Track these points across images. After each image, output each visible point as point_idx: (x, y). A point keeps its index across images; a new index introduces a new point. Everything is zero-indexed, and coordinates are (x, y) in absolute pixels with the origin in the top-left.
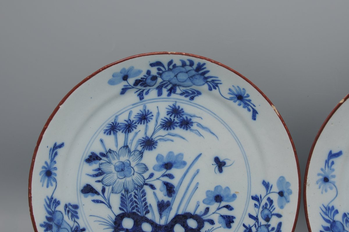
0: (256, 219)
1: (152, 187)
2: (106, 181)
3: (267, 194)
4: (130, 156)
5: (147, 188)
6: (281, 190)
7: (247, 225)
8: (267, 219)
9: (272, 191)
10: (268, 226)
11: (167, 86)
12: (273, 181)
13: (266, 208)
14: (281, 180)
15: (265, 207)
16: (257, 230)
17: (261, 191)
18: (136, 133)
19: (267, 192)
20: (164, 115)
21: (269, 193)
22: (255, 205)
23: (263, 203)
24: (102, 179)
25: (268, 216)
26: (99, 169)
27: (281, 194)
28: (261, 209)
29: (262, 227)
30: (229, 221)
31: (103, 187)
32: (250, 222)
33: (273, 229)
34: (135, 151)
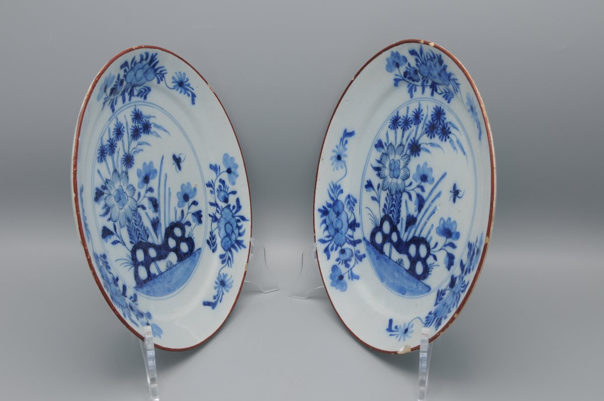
0: (216, 205)
1: (144, 208)
2: (114, 218)
3: (217, 177)
4: (120, 180)
5: (140, 210)
6: (228, 167)
7: (212, 214)
8: (226, 200)
9: (221, 171)
10: (228, 207)
11: (127, 90)
12: (219, 162)
13: (221, 190)
14: (226, 158)
15: (220, 190)
16: (221, 214)
17: (211, 176)
18: (118, 152)
19: (217, 174)
20: (131, 124)
21: (220, 174)
22: (211, 191)
23: (216, 187)
24: (111, 216)
25: (225, 197)
26: (106, 205)
27: (229, 171)
28: (216, 193)
29: (225, 210)
30: (198, 215)
31: (114, 224)
32: (212, 210)
33: (234, 207)
34: (122, 173)
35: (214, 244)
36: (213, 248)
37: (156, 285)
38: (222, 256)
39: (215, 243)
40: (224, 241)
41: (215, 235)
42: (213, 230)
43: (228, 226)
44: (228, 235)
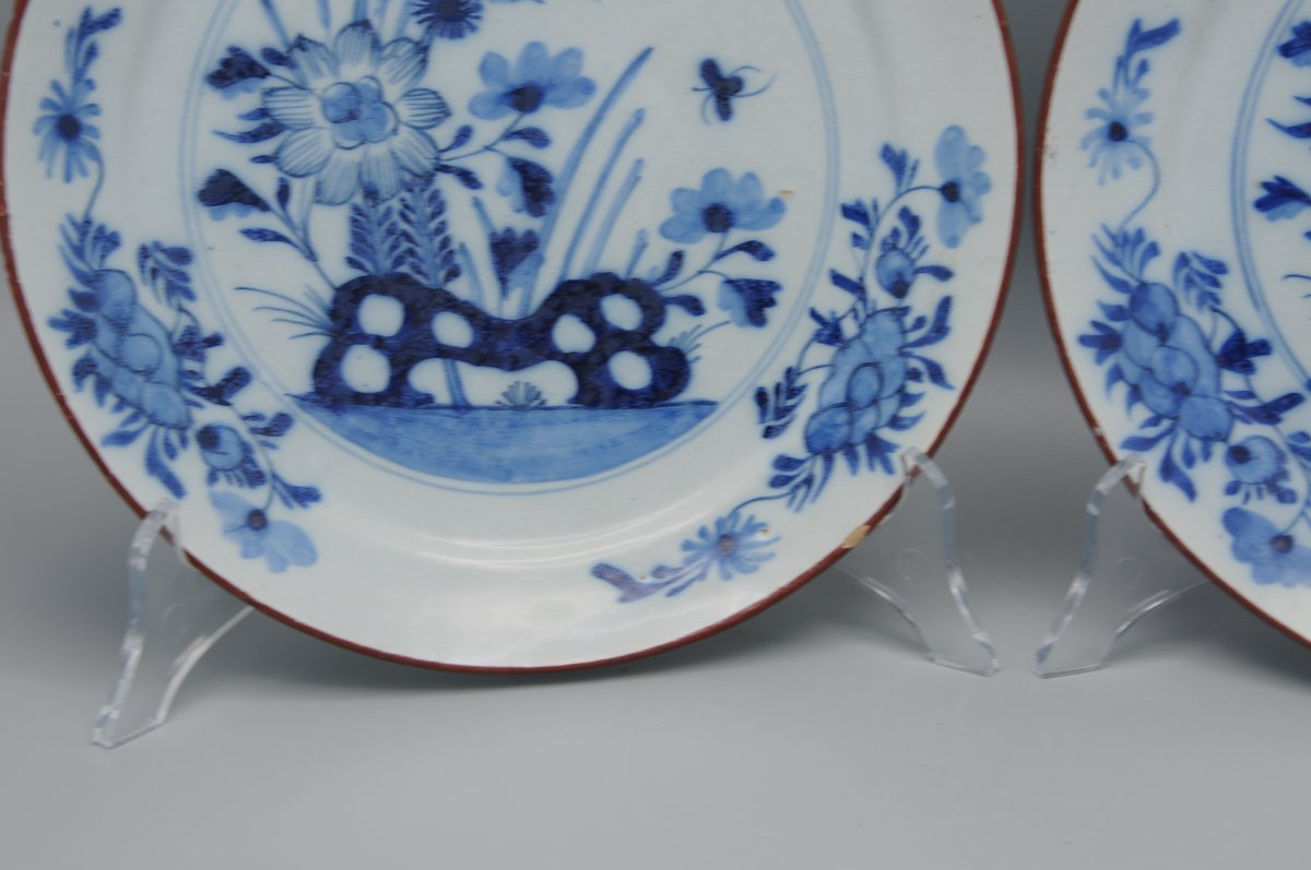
0: (856, 288)
1: (468, 179)
2: (292, 158)
3: (899, 196)
4: (380, 60)
5: (447, 185)
6: (950, 177)
7: (824, 312)
8: (899, 288)
9: (917, 182)
10: (899, 313)
13: (894, 247)
14: (953, 141)
15: (890, 245)
16: (862, 326)
17: (874, 185)
19: (899, 186)
21: (908, 190)
22: (857, 240)
23: (883, 230)
24: (276, 153)
25: (899, 274)
26: (263, 113)
27: (950, 192)
28: (875, 252)
29: (879, 317)
30: (757, 300)
31: (282, 180)
32: (836, 302)
33: (920, 322)
34: (396, 41)
35: (783, 412)
36: (772, 423)
37: (416, 430)
38: (784, 463)
39: (789, 410)
40: (824, 418)
41: (804, 387)
42: (805, 366)
43: (868, 376)
44: (848, 404)
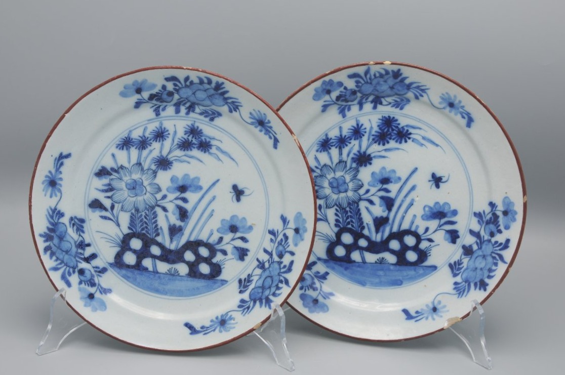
0: (271, 254)
1: (165, 209)
2: (116, 198)
3: (284, 230)
4: (143, 174)
5: (159, 210)
6: (297, 227)
7: (261, 260)
8: (281, 256)
9: (289, 227)
10: (280, 263)
11: (185, 103)
13: (281, 244)
14: (299, 216)
16: (270, 265)
17: (277, 225)
18: (151, 151)
19: (284, 226)
20: (181, 135)
21: (286, 228)
22: (272, 240)
24: (112, 196)
25: (281, 252)
26: (109, 185)
27: (297, 231)
28: (276, 245)
29: (275, 264)
30: (242, 254)
31: (112, 203)
32: (264, 257)
33: (285, 266)
34: (148, 169)
35: (246, 287)
36: (242, 289)
37: (140, 277)
38: (243, 301)
39: (248, 286)
40: (256, 290)
41: (252, 280)
42: (253, 275)
43: (269, 280)
44: (263, 288)
